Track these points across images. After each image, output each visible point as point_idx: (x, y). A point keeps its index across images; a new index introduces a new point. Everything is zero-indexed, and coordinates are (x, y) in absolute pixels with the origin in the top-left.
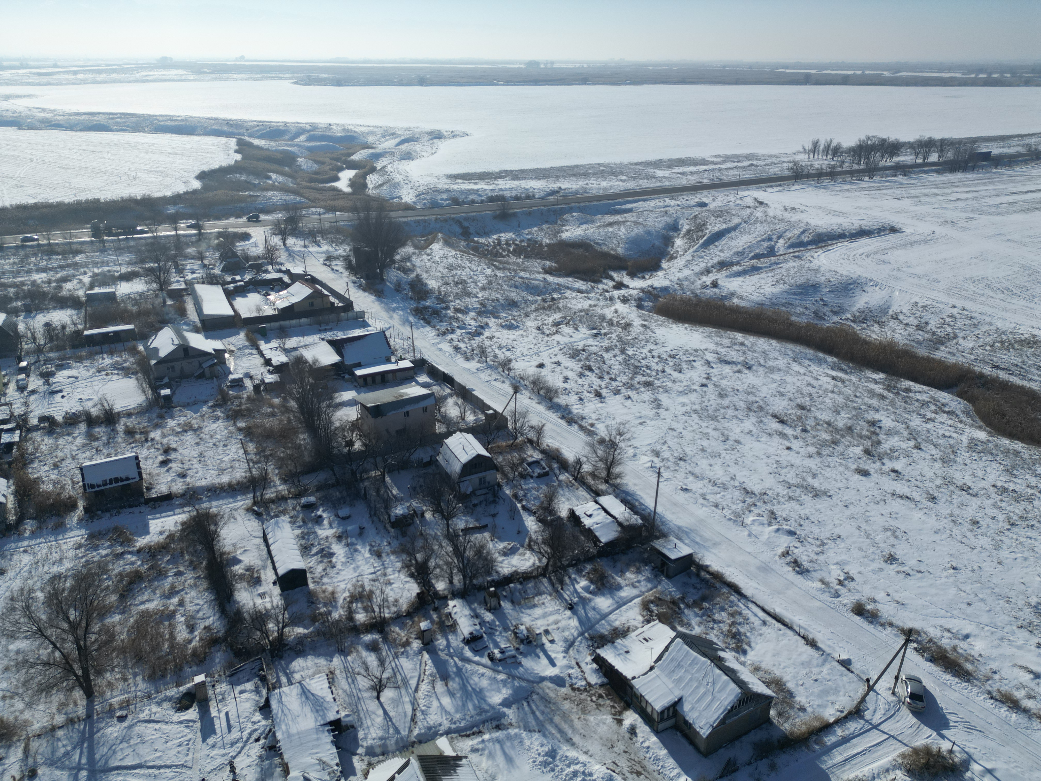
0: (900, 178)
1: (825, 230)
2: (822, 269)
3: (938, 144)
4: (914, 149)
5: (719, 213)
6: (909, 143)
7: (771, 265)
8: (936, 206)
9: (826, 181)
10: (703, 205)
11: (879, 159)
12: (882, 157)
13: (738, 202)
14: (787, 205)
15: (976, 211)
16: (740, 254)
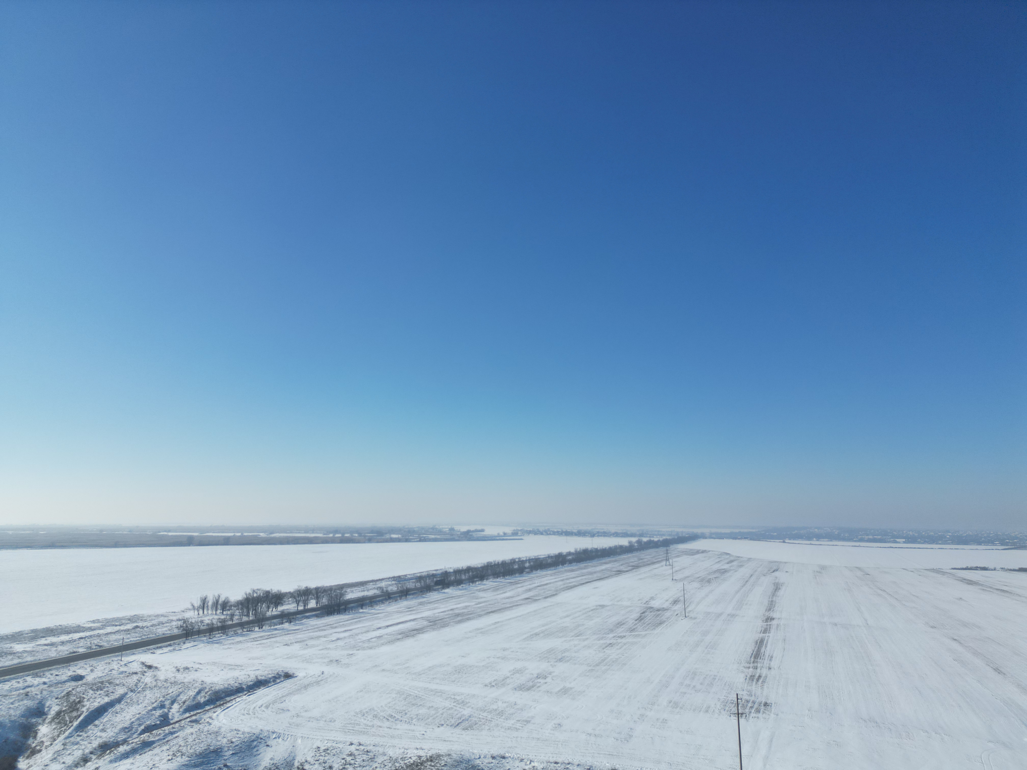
0: (286, 625)
1: (222, 687)
2: (223, 730)
3: (314, 592)
4: (295, 598)
5: (98, 686)
6: (290, 593)
7: (166, 736)
8: (321, 648)
9: (218, 635)
10: (79, 678)
11: (265, 609)
12: (268, 607)
13: (122, 669)
14: (179, 665)
15: (354, 647)
16: (127, 730)
